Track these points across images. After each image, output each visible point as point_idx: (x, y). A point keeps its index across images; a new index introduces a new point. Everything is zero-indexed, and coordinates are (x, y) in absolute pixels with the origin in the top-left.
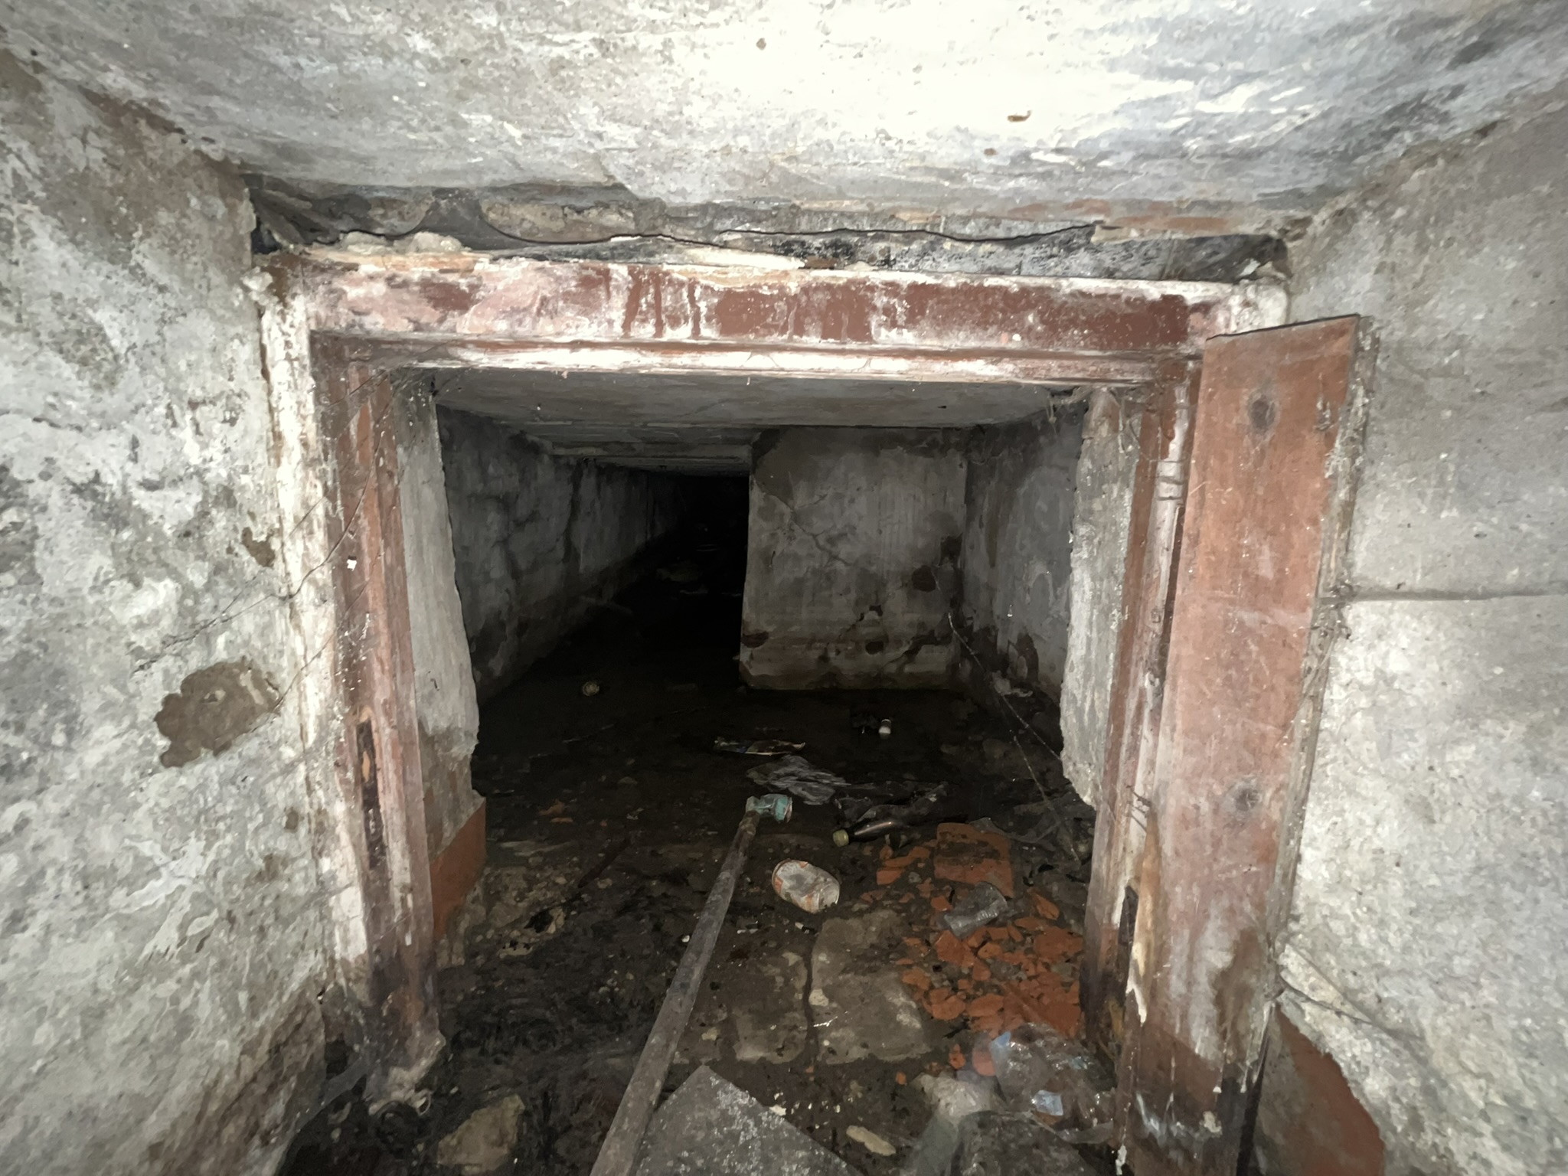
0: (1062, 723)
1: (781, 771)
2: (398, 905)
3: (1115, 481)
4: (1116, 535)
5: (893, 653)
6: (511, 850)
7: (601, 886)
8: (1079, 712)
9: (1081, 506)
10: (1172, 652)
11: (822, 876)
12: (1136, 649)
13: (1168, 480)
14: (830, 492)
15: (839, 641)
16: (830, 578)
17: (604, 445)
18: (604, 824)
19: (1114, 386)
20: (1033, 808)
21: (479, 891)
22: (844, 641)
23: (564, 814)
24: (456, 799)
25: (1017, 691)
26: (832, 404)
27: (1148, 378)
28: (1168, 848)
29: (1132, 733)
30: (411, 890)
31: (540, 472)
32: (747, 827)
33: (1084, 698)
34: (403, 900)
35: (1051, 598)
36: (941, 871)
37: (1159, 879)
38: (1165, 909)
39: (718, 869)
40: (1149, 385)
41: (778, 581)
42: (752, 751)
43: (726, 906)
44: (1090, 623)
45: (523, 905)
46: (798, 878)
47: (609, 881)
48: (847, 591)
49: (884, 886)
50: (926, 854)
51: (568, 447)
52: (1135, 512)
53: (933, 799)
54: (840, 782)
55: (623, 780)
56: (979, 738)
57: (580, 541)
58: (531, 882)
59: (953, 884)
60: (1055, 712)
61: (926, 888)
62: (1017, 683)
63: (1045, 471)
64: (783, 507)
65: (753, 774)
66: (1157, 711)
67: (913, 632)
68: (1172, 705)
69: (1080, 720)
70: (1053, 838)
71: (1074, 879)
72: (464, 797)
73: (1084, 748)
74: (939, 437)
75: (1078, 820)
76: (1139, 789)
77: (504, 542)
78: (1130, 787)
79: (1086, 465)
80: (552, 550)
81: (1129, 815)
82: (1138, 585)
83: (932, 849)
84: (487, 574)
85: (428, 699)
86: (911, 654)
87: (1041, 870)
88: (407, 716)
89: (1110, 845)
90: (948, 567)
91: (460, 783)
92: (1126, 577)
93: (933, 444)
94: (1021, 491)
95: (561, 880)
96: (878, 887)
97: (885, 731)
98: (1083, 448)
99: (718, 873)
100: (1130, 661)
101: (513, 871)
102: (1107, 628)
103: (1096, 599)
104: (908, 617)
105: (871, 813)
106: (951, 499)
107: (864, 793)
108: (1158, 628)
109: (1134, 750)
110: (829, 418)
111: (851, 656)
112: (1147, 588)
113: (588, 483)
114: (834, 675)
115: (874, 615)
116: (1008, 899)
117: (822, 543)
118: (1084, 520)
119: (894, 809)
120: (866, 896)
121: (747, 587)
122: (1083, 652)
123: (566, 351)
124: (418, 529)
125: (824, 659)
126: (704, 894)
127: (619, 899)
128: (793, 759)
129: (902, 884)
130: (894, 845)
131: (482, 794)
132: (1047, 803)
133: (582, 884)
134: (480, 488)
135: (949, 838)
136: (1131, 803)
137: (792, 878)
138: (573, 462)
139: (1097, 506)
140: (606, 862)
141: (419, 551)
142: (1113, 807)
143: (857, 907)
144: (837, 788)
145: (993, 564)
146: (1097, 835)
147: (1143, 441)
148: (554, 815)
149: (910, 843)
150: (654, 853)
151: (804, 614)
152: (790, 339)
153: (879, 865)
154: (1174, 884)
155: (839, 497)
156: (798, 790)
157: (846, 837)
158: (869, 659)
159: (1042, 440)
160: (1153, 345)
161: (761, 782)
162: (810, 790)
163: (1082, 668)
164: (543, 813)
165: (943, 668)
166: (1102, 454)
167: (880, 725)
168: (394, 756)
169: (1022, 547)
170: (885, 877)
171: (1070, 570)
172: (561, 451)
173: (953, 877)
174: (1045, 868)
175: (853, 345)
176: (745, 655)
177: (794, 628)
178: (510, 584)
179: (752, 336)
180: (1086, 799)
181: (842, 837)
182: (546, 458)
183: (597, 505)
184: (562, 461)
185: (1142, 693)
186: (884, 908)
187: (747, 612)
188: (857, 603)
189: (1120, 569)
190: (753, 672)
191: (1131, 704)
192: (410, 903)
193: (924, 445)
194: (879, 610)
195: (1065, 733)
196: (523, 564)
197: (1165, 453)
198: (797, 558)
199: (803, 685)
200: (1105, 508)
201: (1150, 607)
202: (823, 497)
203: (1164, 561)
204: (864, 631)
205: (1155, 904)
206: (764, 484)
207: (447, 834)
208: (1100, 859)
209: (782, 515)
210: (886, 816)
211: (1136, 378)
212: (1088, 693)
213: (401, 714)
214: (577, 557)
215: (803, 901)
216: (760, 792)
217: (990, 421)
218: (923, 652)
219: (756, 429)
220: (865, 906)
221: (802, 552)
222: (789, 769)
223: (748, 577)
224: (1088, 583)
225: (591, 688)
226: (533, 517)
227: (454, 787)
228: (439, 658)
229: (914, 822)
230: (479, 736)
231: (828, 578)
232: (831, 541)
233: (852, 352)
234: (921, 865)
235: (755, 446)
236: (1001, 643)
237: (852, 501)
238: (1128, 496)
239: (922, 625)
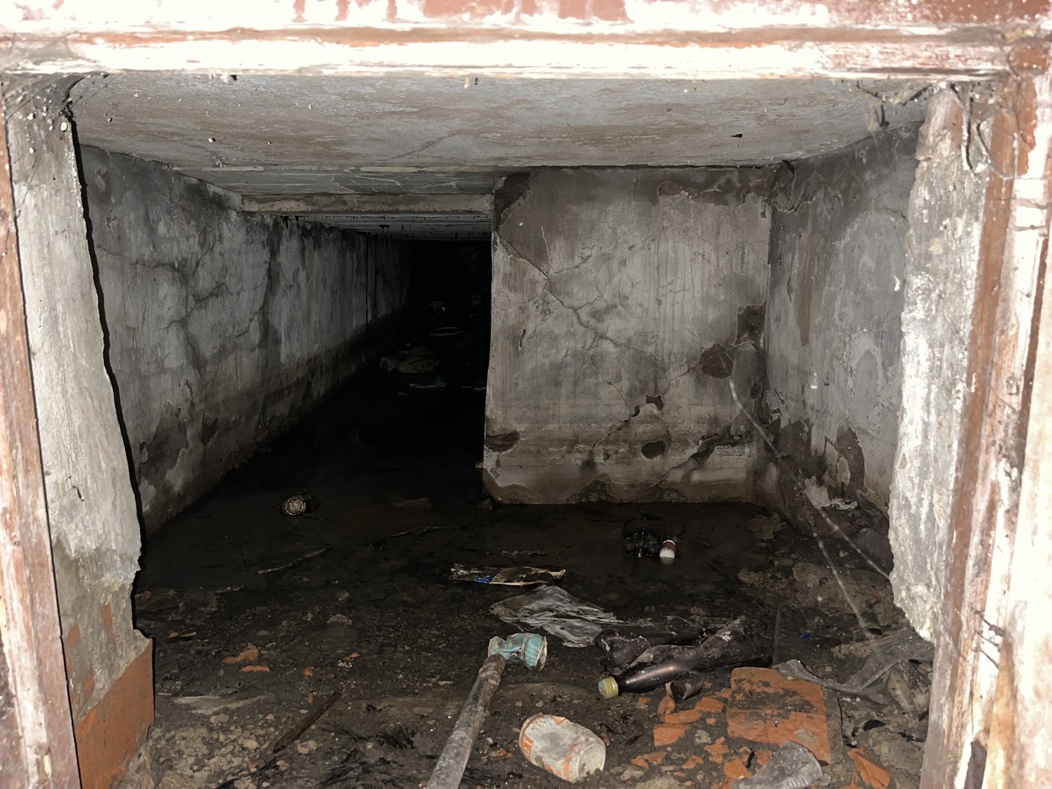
0: (891, 536)
1: (534, 606)
2: (33, 769)
3: (960, 214)
4: (961, 286)
5: (677, 457)
6: (188, 707)
7: (303, 750)
8: (914, 520)
9: (915, 248)
10: (1033, 428)
11: (583, 735)
12: (986, 430)
13: (1027, 203)
14: (594, 252)
15: (607, 442)
16: (595, 361)
17: (307, 197)
18: (308, 673)
19: (953, 78)
20: (855, 648)
21: (145, 757)
22: (613, 443)
23: (260, 660)
24: (111, 640)
25: (837, 501)
26: (595, 136)
27: (999, 67)
28: (1025, 687)
29: (982, 543)
30: (49, 751)
31: (226, 234)
32: (489, 675)
33: (921, 500)
34: (39, 764)
35: (881, 381)
36: (737, 727)
37: (1013, 728)
38: (1021, 765)
39: (450, 727)
40: (1001, 77)
41: (529, 366)
42: (498, 580)
43: (459, 775)
44: (928, 403)
45: (202, 775)
46: (553, 738)
47: (312, 745)
48: (619, 378)
49: (664, 748)
50: (719, 706)
51: (260, 201)
52: (985, 248)
53: (726, 638)
54: (610, 619)
55: (333, 619)
56: (789, 562)
57: (280, 321)
58: (212, 746)
59: (752, 744)
60: (884, 523)
61: (717, 751)
62: (837, 492)
63: (872, 217)
64: (534, 273)
65: (498, 609)
66: (1013, 511)
67: (704, 430)
68: (1033, 498)
69: (915, 530)
70: (882, 686)
71: (910, 738)
72: (122, 638)
73: (921, 567)
74: (735, 177)
75: (915, 663)
76: (991, 616)
77: (183, 322)
78: (980, 613)
79: (921, 195)
80: (246, 331)
81: (977, 650)
82: (989, 345)
83: (725, 701)
84: (160, 363)
85: (69, 511)
86: (701, 457)
87: (868, 727)
88: (34, 528)
89: (953, 689)
90: (748, 346)
91: (117, 620)
92: (973, 335)
93: (728, 187)
94: (841, 245)
95: (252, 744)
96: (654, 749)
97: (667, 554)
98: (918, 173)
99: (449, 733)
100: (978, 447)
101: (190, 733)
102: (950, 408)
103: (935, 371)
104: (696, 411)
105: (646, 656)
106: (750, 258)
107: (639, 631)
108: (1016, 401)
109: (984, 564)
110: (592, 155)
111: (624, 460)
112: (1000, 351)
113: (289, 248)
114: (601, 485)
115: (652, 408)
116: (823, 764)
117: (584, 318)
118: (919, 269)
119: (676, 650)
120: (640, 761)
121: (490, 375)
122: (919, 442)
123: (225, 44)
124: (50, 292)
125: (589, 464)
126: (433, 758)
127: (325, 767)
128: (549, 590)
129: (686, 745)
130: (677, 695)
131: (146, 635)
132: (874, 643)
133: (278, 748)
134: (147, 252)
135: (747, 687)
136: (980, 633)
137: (544, 737)
138: (269, 220)
139: (936, 248)
140: (309, 721)
141: (53, 321)
142: (956, 640)
143: (627, 775)
144: (603, 626)
145: (805, 341)
146: (936, 677)
147: (995, 153)
148: (245, 663)
149: (697, 693)
150: (370, 708)
151: (564, 409)
152: (518, 20)
153: (657, 721)
154: (1032, 734)
155: (606, 258)
156: (555, 629)
157: (615, 686)
158: (647, 465)
159: (868, 176)
160: (1004, 19)
161: (508, 619)
162: (572, 628)
163: (917, 463)
164: (230, 660)
165: (742, 475)
166: (943, 178)
167: (661, 546)
168: (19, 581)
169: (842, 317)
170: (664, 736)
171: (901, 335)
172: (254, 207)
173: (751, 736)
174: (872, 724)
175: (600, 26)
176: (489, 460)
177: (550, 427)
178: (191, 375)
179: (466, 16)
180: (925, 633)
181: (609, 687)
182: (233, 215)
183: (302, 276)
184: (258, 219)
185: (995, 489)
186: (662, 774)
187: (492, 408)
188: (630, 394)
189: (966, 328)
190: (500, 483)
191: (980, 504)
192: (48, 768)
193: (715, 188)
194: (659, 403)
195: (895, 549)
196: (207, 349)
197: (1023, 167)
198: (554, 338)
199: (562, 498)
200: (947, 250)
201: (1005, 376)
202: (585, 260)
203: (1022, 311)
204: (643, 430)
205: (1009, 760)
206: (510, 243)
207: (99, 686)
208: (940, 708)
209: (533, 283)
210: (667, 659)
211: (985, 67)
212: (925, 495)
213: (26, 525)
214: (277, 342)
215: (557, 767)
216: (506, 631)
217: (799, 154)
218: (718, 455)
219: (500, 173)
220: (638, 773)
221: (559, 329)
222: (545, 603)
223: (492, 363)
224: (924, 351)
225: (296, 506)
226: (218, 291)
227: (107, 624)
228: (84, 460)
229: (702, 667)
230: (141, 561)
231: (594, 363)
232: (597, 315)
233: (602, 38)
234: (711, 721)
235: (499, 195)
236: (816, 441)
237: (623, 263)
238: (977, 230)
239: (714, 421)
